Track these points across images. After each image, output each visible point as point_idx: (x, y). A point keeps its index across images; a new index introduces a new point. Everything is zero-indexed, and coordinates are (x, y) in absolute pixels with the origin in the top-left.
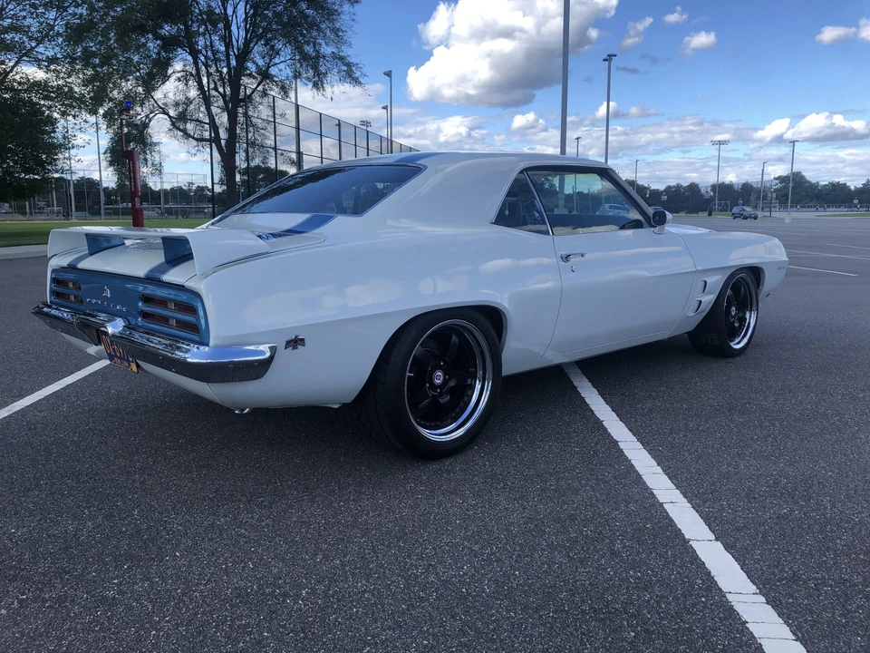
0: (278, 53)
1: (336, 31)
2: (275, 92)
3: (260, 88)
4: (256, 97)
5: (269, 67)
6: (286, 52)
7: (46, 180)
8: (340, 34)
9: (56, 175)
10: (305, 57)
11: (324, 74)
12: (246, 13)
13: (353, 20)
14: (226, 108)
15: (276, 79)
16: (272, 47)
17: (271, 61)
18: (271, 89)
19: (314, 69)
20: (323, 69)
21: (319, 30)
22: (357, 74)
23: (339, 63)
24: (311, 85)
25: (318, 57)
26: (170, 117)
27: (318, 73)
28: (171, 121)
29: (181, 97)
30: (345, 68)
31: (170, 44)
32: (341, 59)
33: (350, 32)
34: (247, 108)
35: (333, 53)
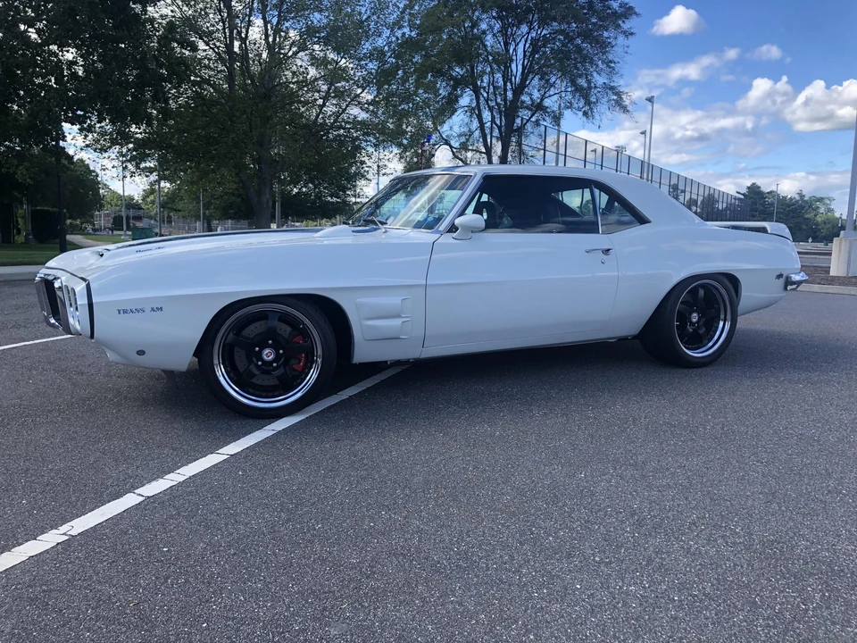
0: (552, 86)
1: (608, 63)
2: (548, 122)
3: (533, 119)
4: (529, 127)
5: (542, 100)
6: (561, 85)
7: (345, 203)
8: (612, 65)
9: (353, 200)
10: (578, 89)
11: (594, 103)
12: (525, 52)
13: (626, 53)
14: (501, 138)
15: (549, 110)
16: (547, 81)
17: (545, 93)
18: (544, 120)
19: (586, 99)
20: (593, 99)
21: (592, 62)
22: (627, 102)
23: (610, 92)
24: (581, 113)
25: (590, 88)
26: (451, 147)
27: (588, 103)
28: (452, 151)
29: (465, 130)
30: (615, 97)
31: (458, 83)
32: (612, 88)
33: (621, 62)
34: (520, 137)
35: (605, 83)
